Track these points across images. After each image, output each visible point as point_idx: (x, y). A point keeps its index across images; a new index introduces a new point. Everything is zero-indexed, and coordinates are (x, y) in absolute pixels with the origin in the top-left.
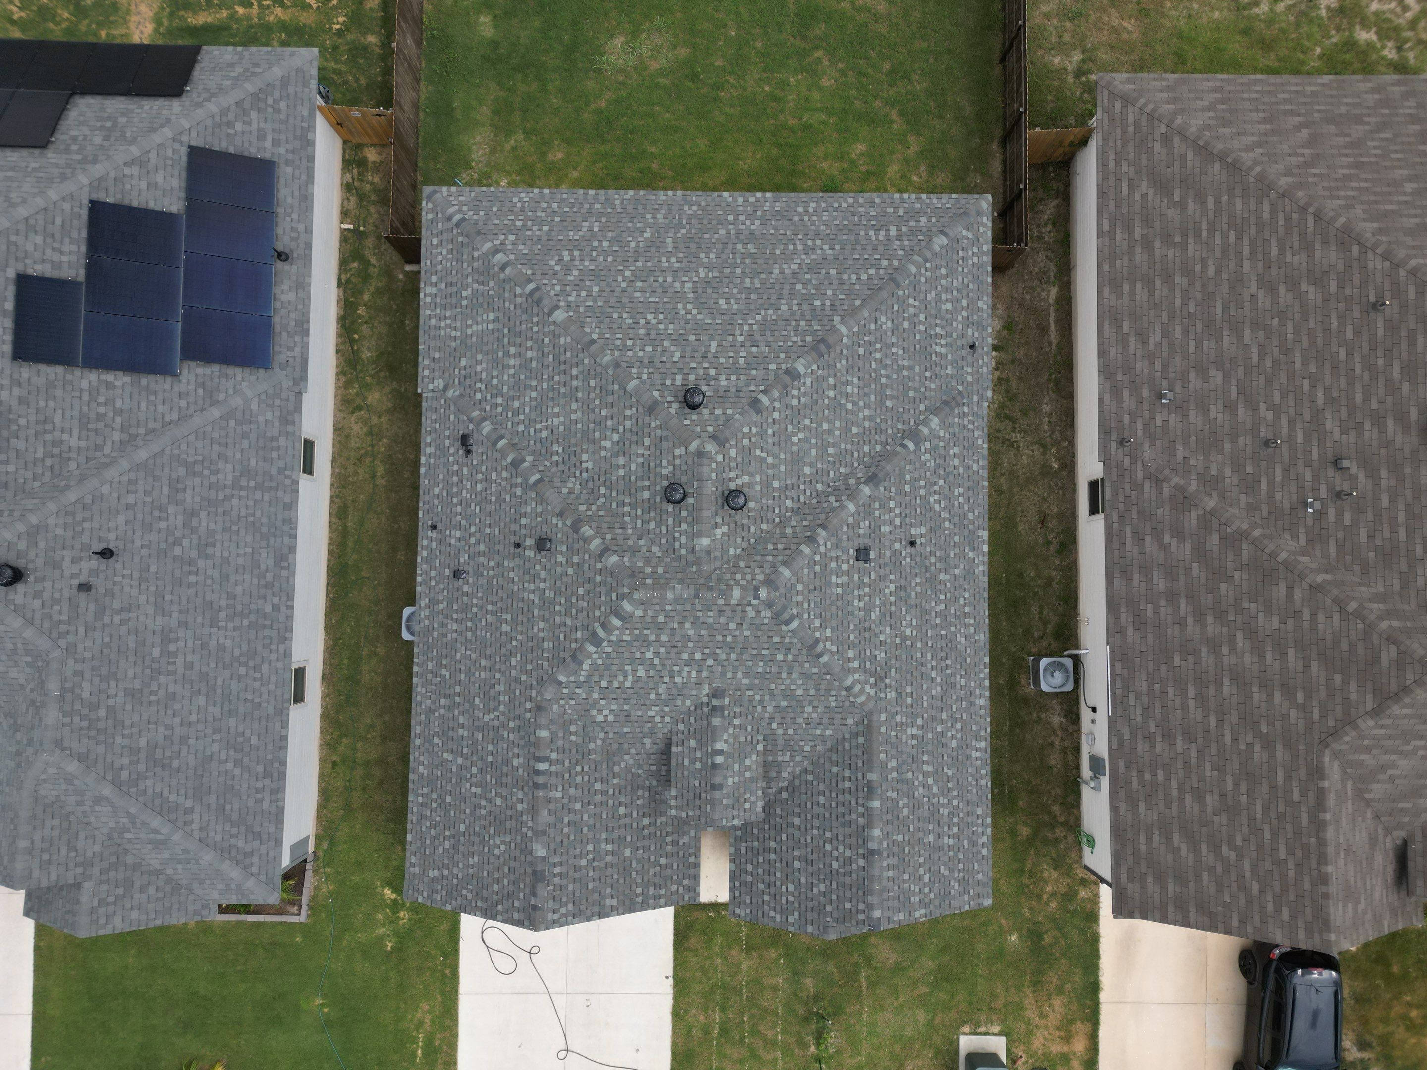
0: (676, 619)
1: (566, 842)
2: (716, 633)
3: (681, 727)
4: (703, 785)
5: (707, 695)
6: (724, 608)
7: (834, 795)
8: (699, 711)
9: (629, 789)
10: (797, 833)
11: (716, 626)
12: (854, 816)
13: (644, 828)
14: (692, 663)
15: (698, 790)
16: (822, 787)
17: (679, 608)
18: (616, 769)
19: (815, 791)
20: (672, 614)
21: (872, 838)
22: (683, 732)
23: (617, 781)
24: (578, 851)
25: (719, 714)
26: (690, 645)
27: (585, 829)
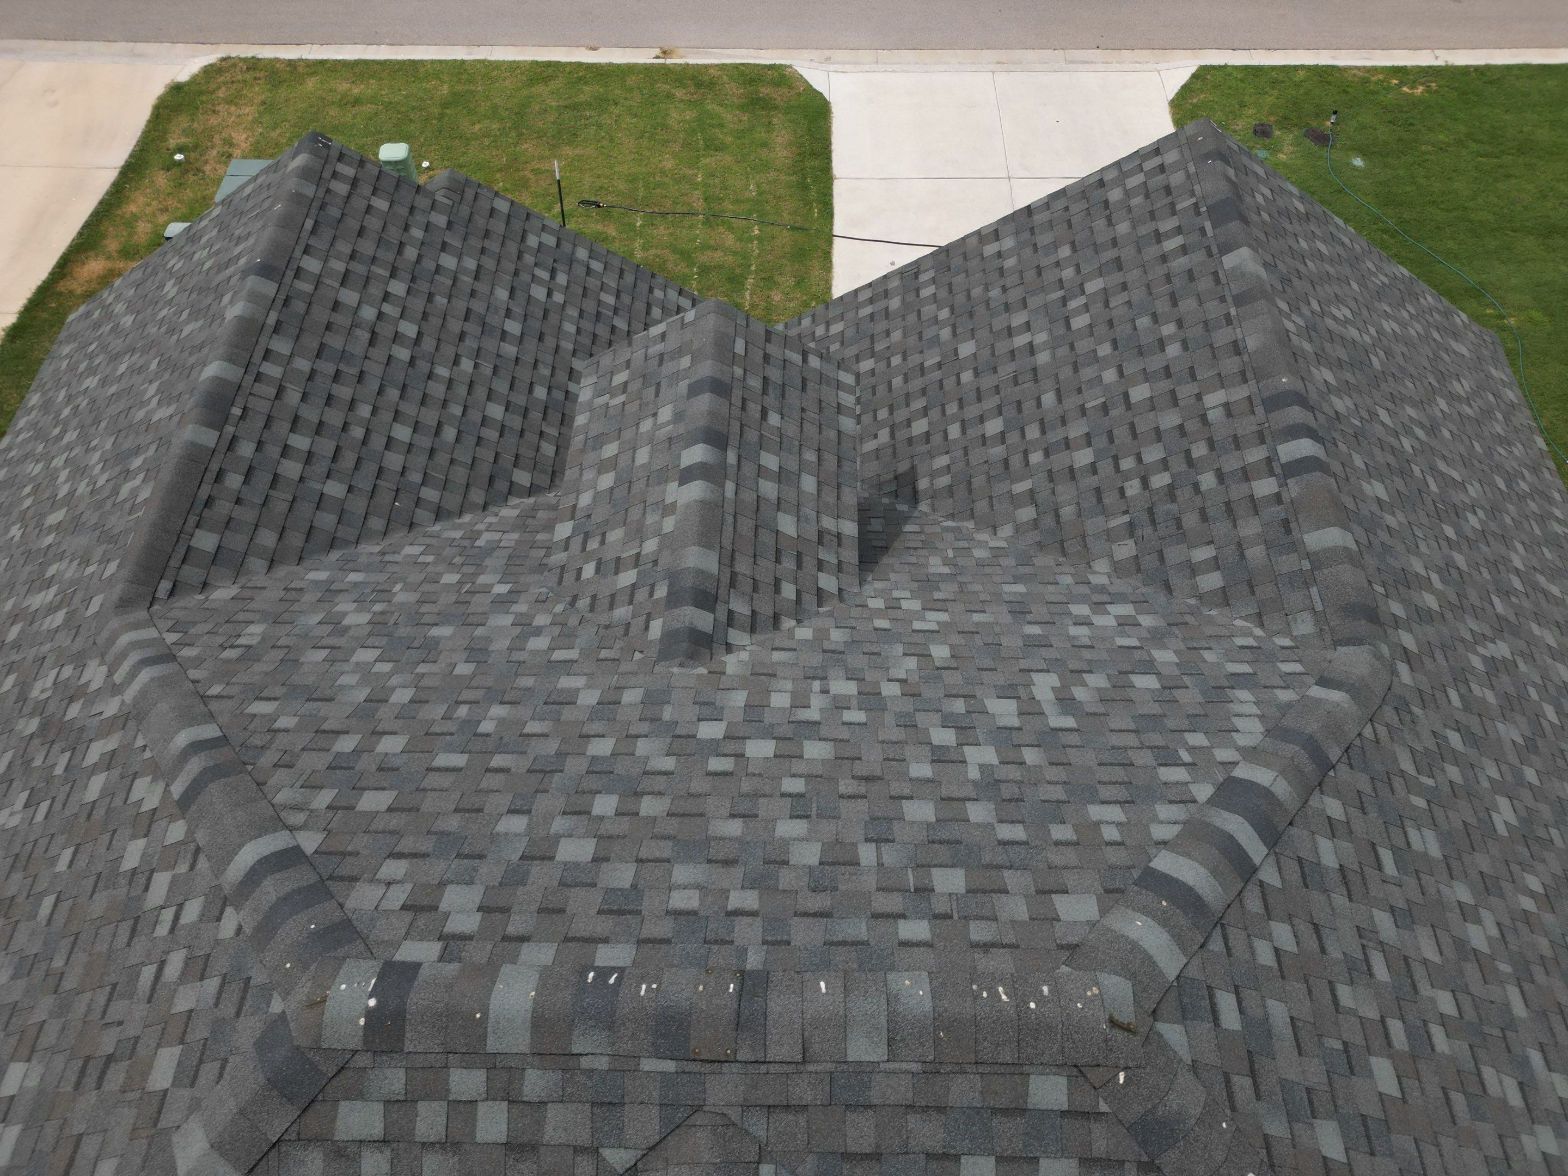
0: (870, 881)
1: (1162, 306)
2: (672, 826)
3: (828, 582)
4: (754, 409)
5: (729, 648)
6: (603, 926)
7: (358, 432)
8: (766, 610)
9: (978, 481)
10: (501, 386)
11: (664, 849)
12: (303, 365)
13: (925, 412)
14: (786, 730)
15: (771, 400)
16: (394, 461)
17: (858, 929)
18: (1026, 514)
19: (420, 460)
20: (893, 903)
21: (254, 297)
22: (820, 565)
23: (1021, 487)
24: (1117, 301)
25: (688, 582)
26: (795, 785)
27: (1105, 350)
